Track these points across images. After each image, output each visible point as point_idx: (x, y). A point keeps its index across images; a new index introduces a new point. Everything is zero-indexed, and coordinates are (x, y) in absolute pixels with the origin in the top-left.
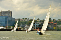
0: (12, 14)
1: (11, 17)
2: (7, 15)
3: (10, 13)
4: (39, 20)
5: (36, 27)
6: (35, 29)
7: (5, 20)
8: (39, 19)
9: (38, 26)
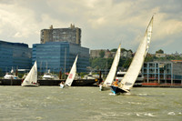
0: (80, 36)
1: (79, 44)
2: (65, 38)
3: (76, 32)
4: (162, 55)
5: (151, 76)
6: (146, 81)
7: (59, 53)
8: (161, 52)
9: (155, 73)
